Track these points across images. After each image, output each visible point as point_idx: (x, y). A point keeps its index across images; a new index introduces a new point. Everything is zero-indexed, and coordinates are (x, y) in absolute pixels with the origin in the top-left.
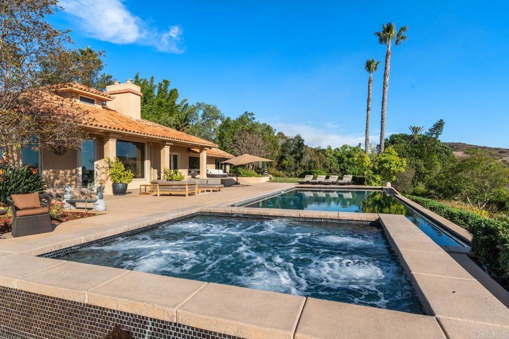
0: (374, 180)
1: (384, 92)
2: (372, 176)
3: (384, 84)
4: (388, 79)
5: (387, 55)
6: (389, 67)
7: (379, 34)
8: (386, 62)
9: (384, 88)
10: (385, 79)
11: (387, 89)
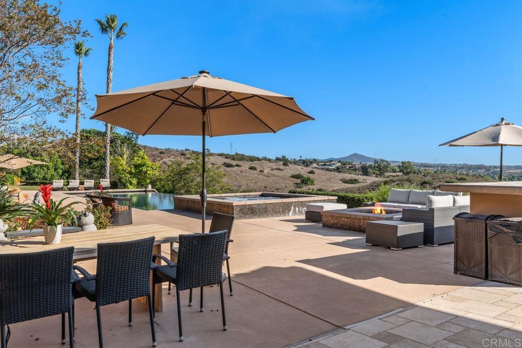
0: (131, 183)
1: (108, 87)
2: (128, 180)
3: (108, 79)
4: (111, 74)
5: (110, 48)
6: (112, 62)
7: (100, 22)
8: (109, 55)
9: (108, 83)
10: (108, 74)
11: (111, 86)
